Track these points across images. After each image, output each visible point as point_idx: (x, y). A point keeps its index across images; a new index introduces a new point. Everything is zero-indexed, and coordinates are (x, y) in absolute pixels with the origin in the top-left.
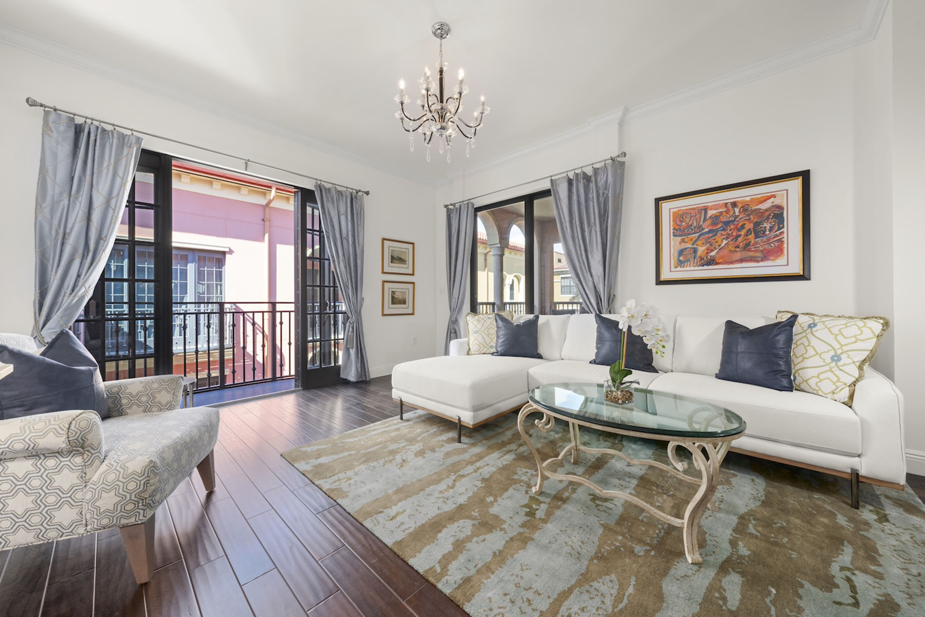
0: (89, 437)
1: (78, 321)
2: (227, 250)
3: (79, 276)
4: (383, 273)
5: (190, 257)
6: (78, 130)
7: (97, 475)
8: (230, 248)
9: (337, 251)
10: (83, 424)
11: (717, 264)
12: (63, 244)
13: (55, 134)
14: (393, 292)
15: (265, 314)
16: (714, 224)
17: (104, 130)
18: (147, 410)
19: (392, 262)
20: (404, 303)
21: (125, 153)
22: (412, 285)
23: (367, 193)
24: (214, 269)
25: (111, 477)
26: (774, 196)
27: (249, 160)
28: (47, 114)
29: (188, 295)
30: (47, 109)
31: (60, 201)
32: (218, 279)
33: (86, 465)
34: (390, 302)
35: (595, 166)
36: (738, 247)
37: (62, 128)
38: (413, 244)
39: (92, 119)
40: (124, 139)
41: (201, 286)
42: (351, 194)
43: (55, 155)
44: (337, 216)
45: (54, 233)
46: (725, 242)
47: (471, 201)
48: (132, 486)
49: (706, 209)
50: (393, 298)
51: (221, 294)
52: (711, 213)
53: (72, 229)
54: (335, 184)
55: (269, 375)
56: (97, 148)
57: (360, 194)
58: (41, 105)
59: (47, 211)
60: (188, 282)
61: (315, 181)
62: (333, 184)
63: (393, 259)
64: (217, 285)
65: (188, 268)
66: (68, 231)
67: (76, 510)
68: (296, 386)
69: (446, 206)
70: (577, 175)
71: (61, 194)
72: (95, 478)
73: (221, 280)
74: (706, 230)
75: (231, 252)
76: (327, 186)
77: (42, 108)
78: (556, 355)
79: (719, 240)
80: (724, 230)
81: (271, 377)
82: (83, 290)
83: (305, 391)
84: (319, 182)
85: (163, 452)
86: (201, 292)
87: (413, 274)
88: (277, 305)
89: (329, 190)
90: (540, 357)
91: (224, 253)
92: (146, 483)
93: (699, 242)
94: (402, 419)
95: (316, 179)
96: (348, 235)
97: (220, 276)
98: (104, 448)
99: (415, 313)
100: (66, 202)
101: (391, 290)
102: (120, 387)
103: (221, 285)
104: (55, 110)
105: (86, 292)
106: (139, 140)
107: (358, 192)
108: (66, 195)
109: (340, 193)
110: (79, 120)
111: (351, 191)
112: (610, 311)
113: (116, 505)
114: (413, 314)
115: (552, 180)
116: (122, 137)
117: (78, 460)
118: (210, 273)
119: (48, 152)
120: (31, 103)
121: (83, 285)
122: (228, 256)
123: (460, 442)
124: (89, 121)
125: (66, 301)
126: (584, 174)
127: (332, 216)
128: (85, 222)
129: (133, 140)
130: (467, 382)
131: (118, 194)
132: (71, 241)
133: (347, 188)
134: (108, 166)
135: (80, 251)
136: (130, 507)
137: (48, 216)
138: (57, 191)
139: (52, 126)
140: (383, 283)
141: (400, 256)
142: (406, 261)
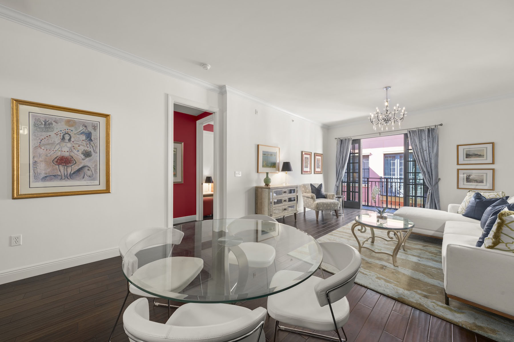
6: (342, 141)
13: (338, 144)
14: (469, 176)
17: (346, 139)
19: (467, 158)
20: (482, 182)
21: (349, 142)
22: (492, 171)
23: (441, 125)
34: (466, 181)
38: (492, 143)
39: (344, 138)
42: (429, 129)
44: (419, 142)
50: (468, 179)
54: (418, 128)
56: (344, 144)
57: (436, 126)
58: (337, 138)
62: (417, 128)
63: (469, 156)
84: (409, 130)
87: (492, 164)
89: (416, 131)
95: (408, 129)
99: (495, 189)
100: (339, 157)
101: (466, 174)
104: (339, 139)
109: (421, 130)
110: (342, 139)
111: (429, 127)
116: (349, 139)
119: (337, 149)
120: (336, 139)
129: (351, 138)
133: (426, 127)
134: (346, 147)
135: (341, 167)
139: (338, 142)
140: (458, 170)
141: (476, 153)
142: (484, 155)
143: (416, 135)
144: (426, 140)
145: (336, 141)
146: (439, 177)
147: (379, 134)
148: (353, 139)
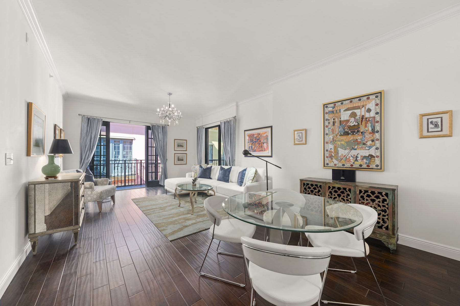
0: (93, 186)
1: (88, 166)
2: (133, 139)
3: (89, 155)
4: (175, 150)
5: (121, 142)
6: (89, 119)
7: (94, 192)
8: (134, 138)
9: (157, 145)
10: (92, 184)
11: (256, 151)
12: (85, 148)
13: (84, 122)
14: (178, 157)
15: (135, 164)
16: (256, 140)
17: (94, 118)
18: (102, 185)
19: (178, 147)
20: (183, 160)
21: (99, 123)
22: (186, 154)
23: (168, 125)
24: (129, 146)
25: (95, 193)
26: (266, 132)
27: (130, 121)
28: (82, 117)
29: (120, 155)
30: (82, 116)
31: (85, 137)
32: (130, 149)
33: (92, 191)
34: (177, 160)
35: (230, 119)
36: (260, 147)
37: (85, 120)
38: (186, 140)
39: (92, 116)
40: (98, 120)
41: (124, 152)
42: (163, 126)
43: (84, 127)
44: (157, 134)
45: (83, 145)
46: (258, 145)
47: (203, 126)
48: (98, 195)
49: (254, 135)
50: (178, 159)
51: (131, 155)
52: (255, 136)
53: (87, 144)
54: (157, 124)
55: (139, 183)
56: (93, 123)
57: (166, 126)
58: (81, 115)
59: (82, 140)
60: (120, 150)
61: (150, 124)
63: (179, 146)
64: (130, 151)
65: (120, 146)
66: (86, 144)
67: (91, 198)
68: (145, 186)
69: (197, 127)
70: (226, 121)
71: (85, 136)
72: (93, 193)
73: (131, 150)
74: (254, 141)
75: (135, 139)
76: (154, 125)
77: (81, 116)
78: (214, 178)
79: (256, 144)
80: (257, 141)
81: (140, 184)
82: (89, 159)
83: (148, 188)
84: (152, 124)
85: (104, 190)
86: (124, 154)
87: (186, 151)
88: (142, 161)
89: (155, 125)
90: (211, 179)
91: (132, 140)
92: (101, 195)
93: (253, 145)
94: (166, 194)
95: (151, 123)
96: (161, 140)
97: (131, 148)
98: (95, 189)
99: (187, 164)
100: (86, 138)
101: (177, 156)
102: (97, 180)
103: (131, 151)
104: (84, 116)
105: (90, 159)
106: (102, 120)
107: (165, 125)
108: (86, 136)
109: (159, 126)
110: (89, 117)
112: (233, 165)
113: (96, 197)
114: (186, 164)
115: (221, 122)
116: (98, 119)
117: (91, 190)
118: (127, 147)
119: (82, 126)
120: (79, 115)
121: (90, 157)
122: (133, 141)
123: (175, 199)
124: (91, 117)
125: (86, 161)
126: (228, 121)
127: (156, 134)
128: (90, 142)
129: (101, 120)
130: (176, 183)
131: (97, 134)
132: (87, 147)
133: (161, 124)
134: (95, 128)
135: (89, 149)
136: (98, 198)
137: (82, 141)
138: (84, 135)
139: (83, 120)
140: (175, 154)
141: (181, 145)
142: (183, 146)
143: (155, 129)
144: (161, 133)
145: (80, 118)
146: (167, 158)
147: (129, 121)
148: (103, 120)
